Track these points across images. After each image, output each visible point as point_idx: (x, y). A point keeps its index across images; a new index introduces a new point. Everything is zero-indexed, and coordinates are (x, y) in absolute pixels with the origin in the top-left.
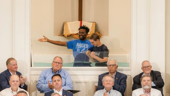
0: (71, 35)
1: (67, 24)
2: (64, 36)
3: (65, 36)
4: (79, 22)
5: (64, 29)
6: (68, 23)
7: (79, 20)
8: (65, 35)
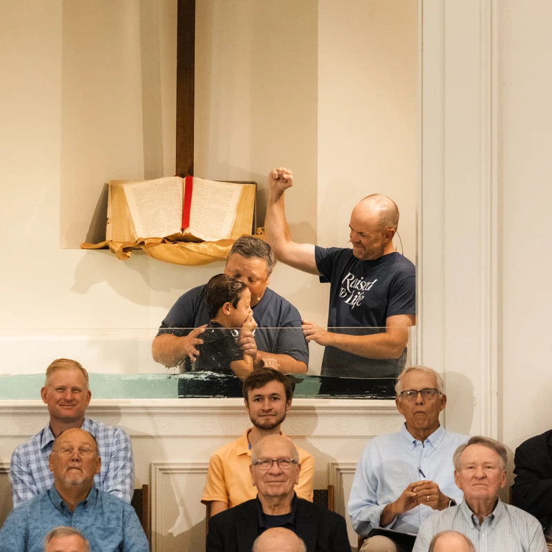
0: (142, 243)
1: (122, 192)
2: (106, 247)
3: (113, 251)
4: (180, 182)
5: (109, 216)
6: (128, 189)
7: (180, 174)
8: (111, 245)
